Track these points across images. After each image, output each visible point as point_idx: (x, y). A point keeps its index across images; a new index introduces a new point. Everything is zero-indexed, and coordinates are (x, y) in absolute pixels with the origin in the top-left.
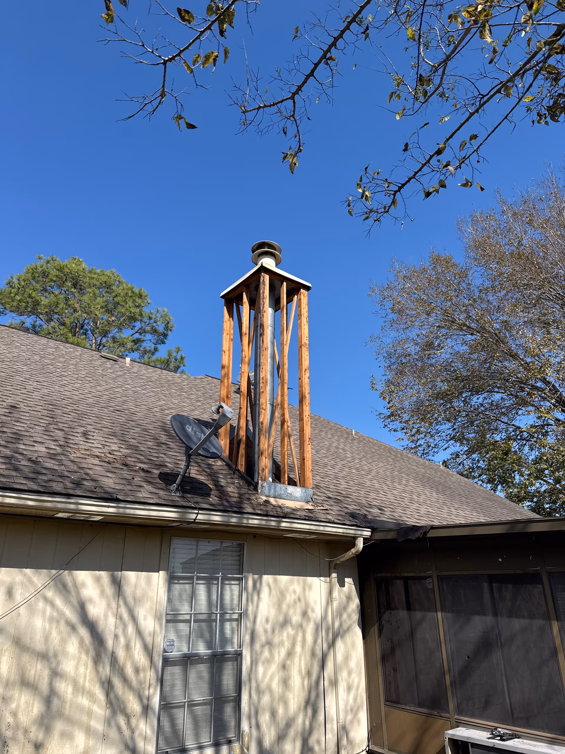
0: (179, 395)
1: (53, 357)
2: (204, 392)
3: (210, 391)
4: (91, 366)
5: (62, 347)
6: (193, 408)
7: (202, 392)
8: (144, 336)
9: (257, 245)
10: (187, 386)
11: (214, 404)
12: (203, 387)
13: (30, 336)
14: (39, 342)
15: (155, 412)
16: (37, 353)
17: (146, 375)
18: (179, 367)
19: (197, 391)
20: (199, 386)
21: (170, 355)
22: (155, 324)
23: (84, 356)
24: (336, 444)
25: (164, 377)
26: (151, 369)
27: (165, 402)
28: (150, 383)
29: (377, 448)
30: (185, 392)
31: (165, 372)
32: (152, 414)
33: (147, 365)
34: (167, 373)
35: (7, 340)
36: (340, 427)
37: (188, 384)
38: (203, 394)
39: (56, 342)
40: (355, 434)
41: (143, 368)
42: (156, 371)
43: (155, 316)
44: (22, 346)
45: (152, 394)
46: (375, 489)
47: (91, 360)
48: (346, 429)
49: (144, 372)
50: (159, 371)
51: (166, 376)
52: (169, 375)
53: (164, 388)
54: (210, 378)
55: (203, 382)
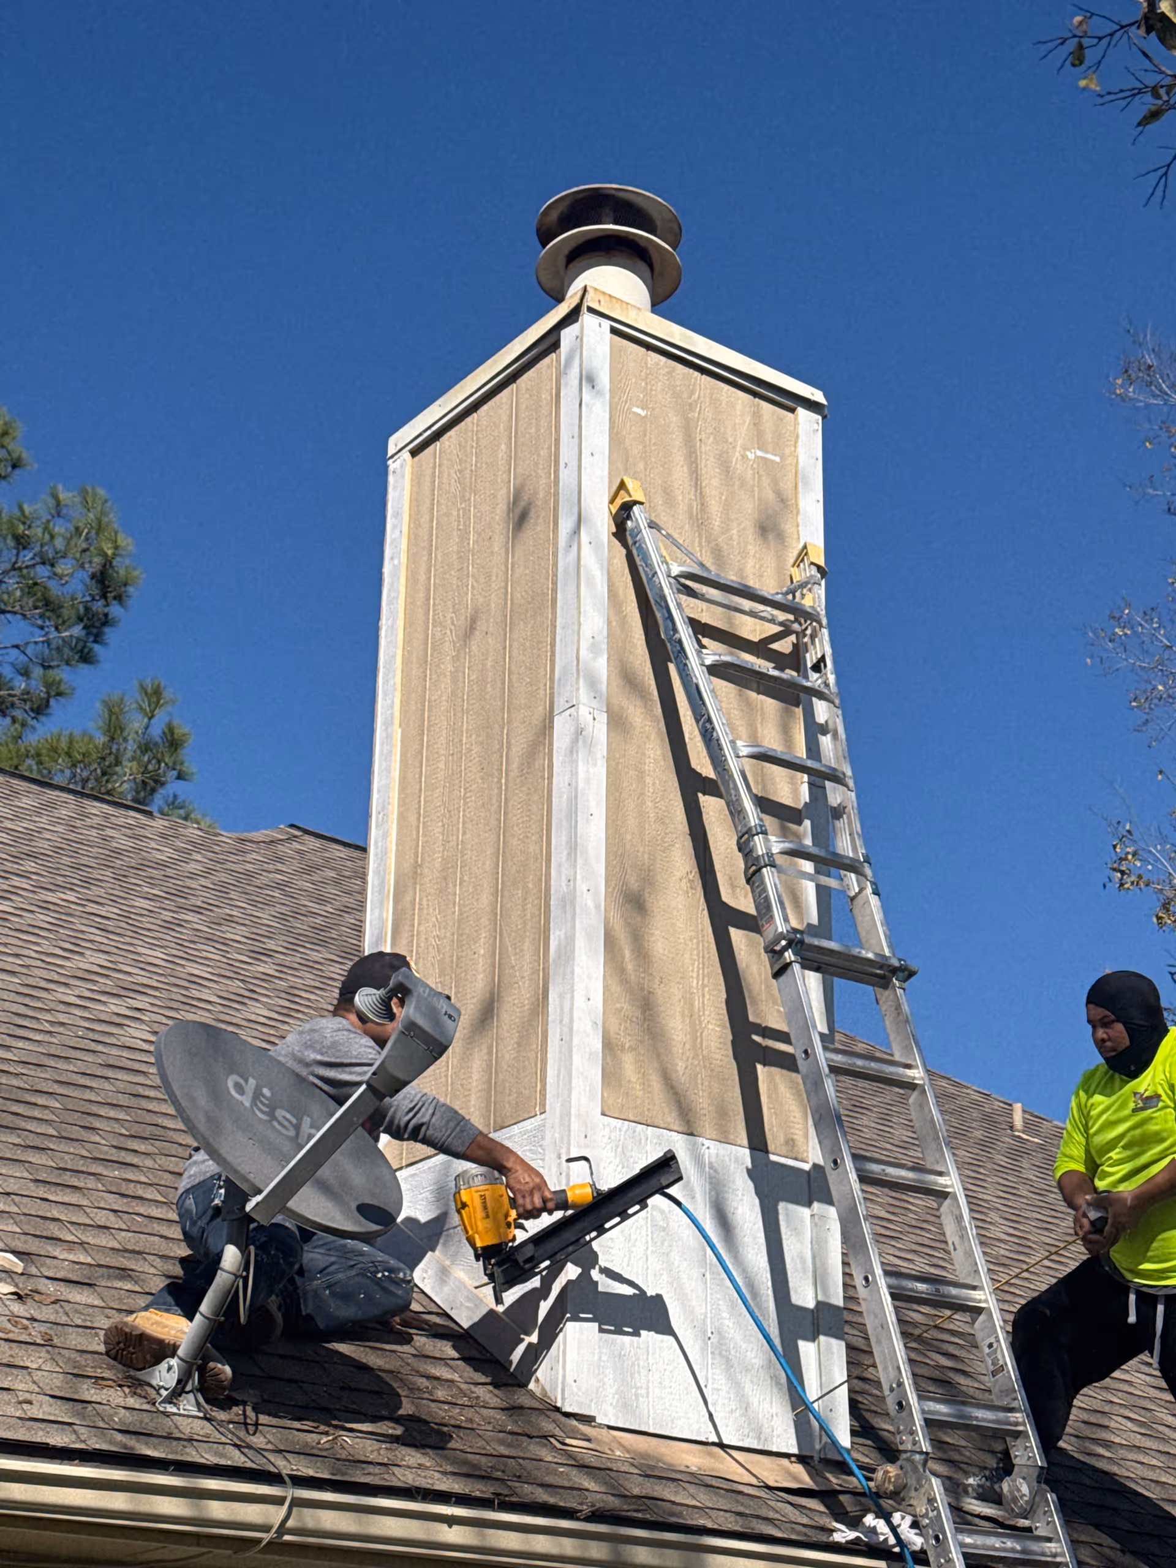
0: (168, 926)
2: (284, 909)
3: (314, 907)
6: (236, 986)
7: (281, 909)
9: (561, 208)
10: (203, 881)
12: (279, 886)
15: (61, 1007)
17: (8, 824)
18: (159, 782)
19: (254, 904)
20: (264, 879)
21: (114, 728)
22: (42, 572)
25: (94, 832)
26: (29, 797)
27: (102, 959)
28: (29, 866)
30: (198, 909)
31: (96, 808)
32: (48, 1017)
33: (13, 775)
34: (106, 817)
36: (951, 1090)
37: (209, 872)
38: (282, 918)
40: (1027, 1127)
42: (52, 805)
43: (46, 529)
45: (42, 918)
46: (1133, 1400)
48: (977, 1097)
50: (67, 805)
51: (100, 827)
52: (116, 827)
53: (96, 891)
54: (312, 843)
55: (280, 859)
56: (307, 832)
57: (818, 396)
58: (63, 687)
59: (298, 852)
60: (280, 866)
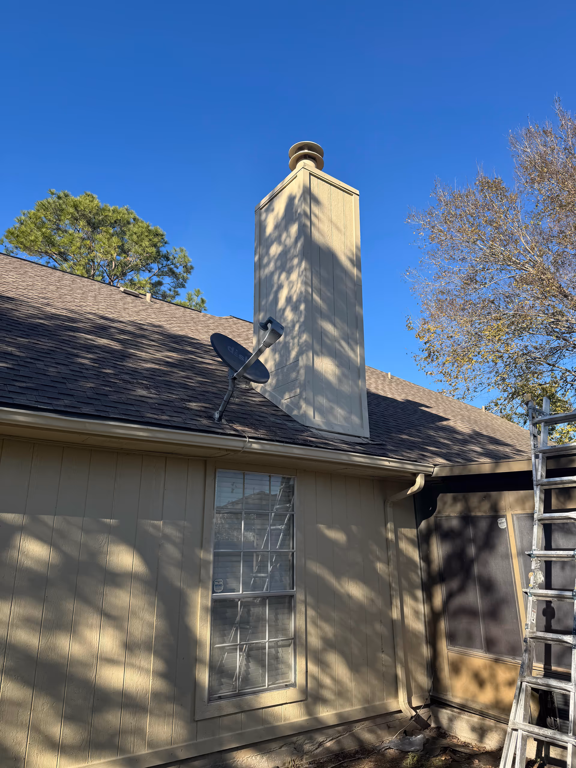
1: (70, 288)
2: (231, 331)
4: (111, 299)
5: (79, 280)
7: (230, 330)
8: (162, 279)
10: (213, 325)
11: (243, 342)
12: (229, 326)
13: (43, 268)
14: (54, 274)
16: (53, 284)
17: (170, 311)
19: (224, 329)
20: (226, 325)
23: (103, 290)
24: (375, 385)
25: (188, 314)
26: (173, 307)
28: (175, 319)
29: (416, 391)
30: (212, 330)
31: (188, 310)
34: (191, 312)
35: (20, 270)
37: (214, 323)
39: (72, 275)
40: (391, 378)
41: (165, 305)
42: (179, 309)
44: (36, 277)
47: (111, 295)
49: (166, 308)
50: (182, 309)
52: (192, 313)
53: (190, 325)
54: (235, 319)
55: (229, 322)
56: (234, 317)
57: (358, 192)
58: (178, 293)
59: (233, 321)
60: (229, 323)
